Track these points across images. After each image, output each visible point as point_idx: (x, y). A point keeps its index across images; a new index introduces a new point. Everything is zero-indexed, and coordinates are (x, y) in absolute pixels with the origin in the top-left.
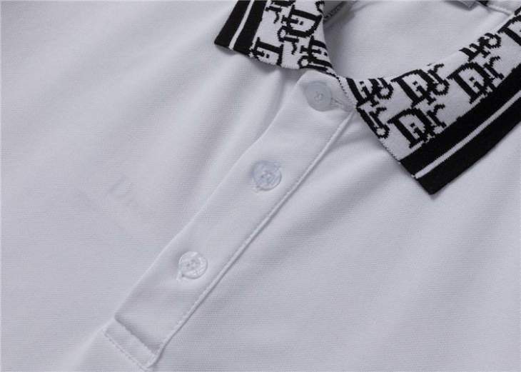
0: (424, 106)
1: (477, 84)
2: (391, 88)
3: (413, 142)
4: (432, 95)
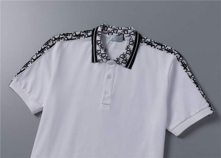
0: (125, 59)
1: (129, 53)
2: (119, 59)
3: (125, 64)
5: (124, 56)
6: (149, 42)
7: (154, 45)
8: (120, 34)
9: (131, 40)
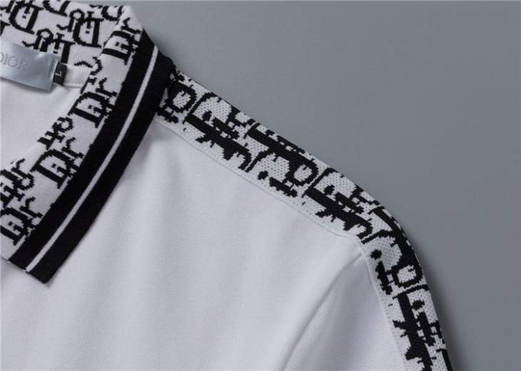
0: (15, 204)
1: (60, 169)
3: (16, 239)
4: (20, 191)
5: (18, 184)
6: (216, 121)
7: (244, 151)
8: (49, 40)
9: (91, 88)
